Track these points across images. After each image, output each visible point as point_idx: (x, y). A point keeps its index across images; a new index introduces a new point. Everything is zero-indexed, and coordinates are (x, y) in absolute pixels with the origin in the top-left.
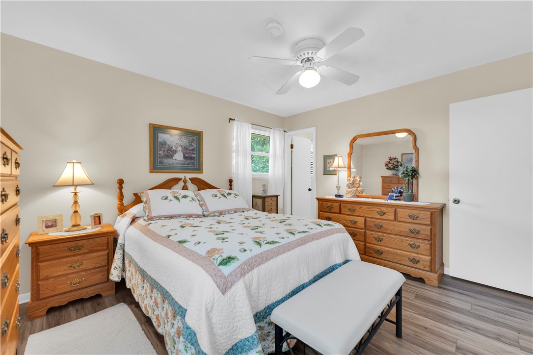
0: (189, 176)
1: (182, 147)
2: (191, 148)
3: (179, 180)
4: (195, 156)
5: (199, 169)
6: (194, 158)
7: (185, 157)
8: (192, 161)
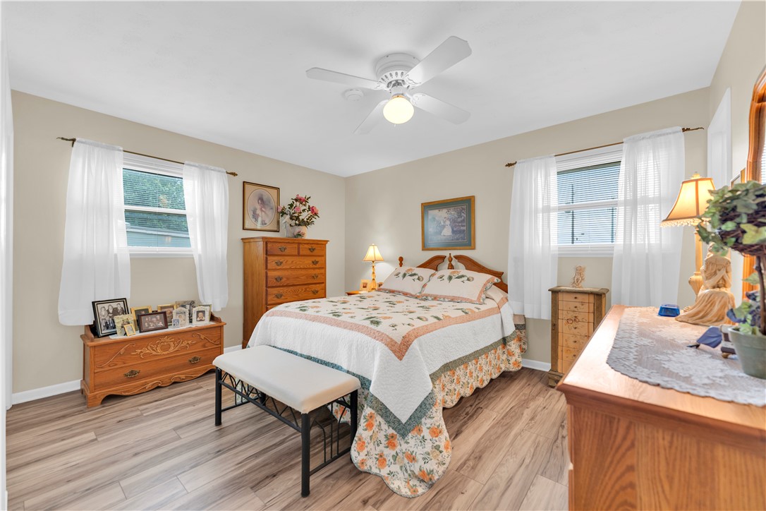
0: (455, 253)
1: (450, 220)
2: (460, 220)
3: (443, 258)
4: (465, 228)
5: (470, 244)
6: (464, 231)
7: (453, 232)
8: (462, 235)
